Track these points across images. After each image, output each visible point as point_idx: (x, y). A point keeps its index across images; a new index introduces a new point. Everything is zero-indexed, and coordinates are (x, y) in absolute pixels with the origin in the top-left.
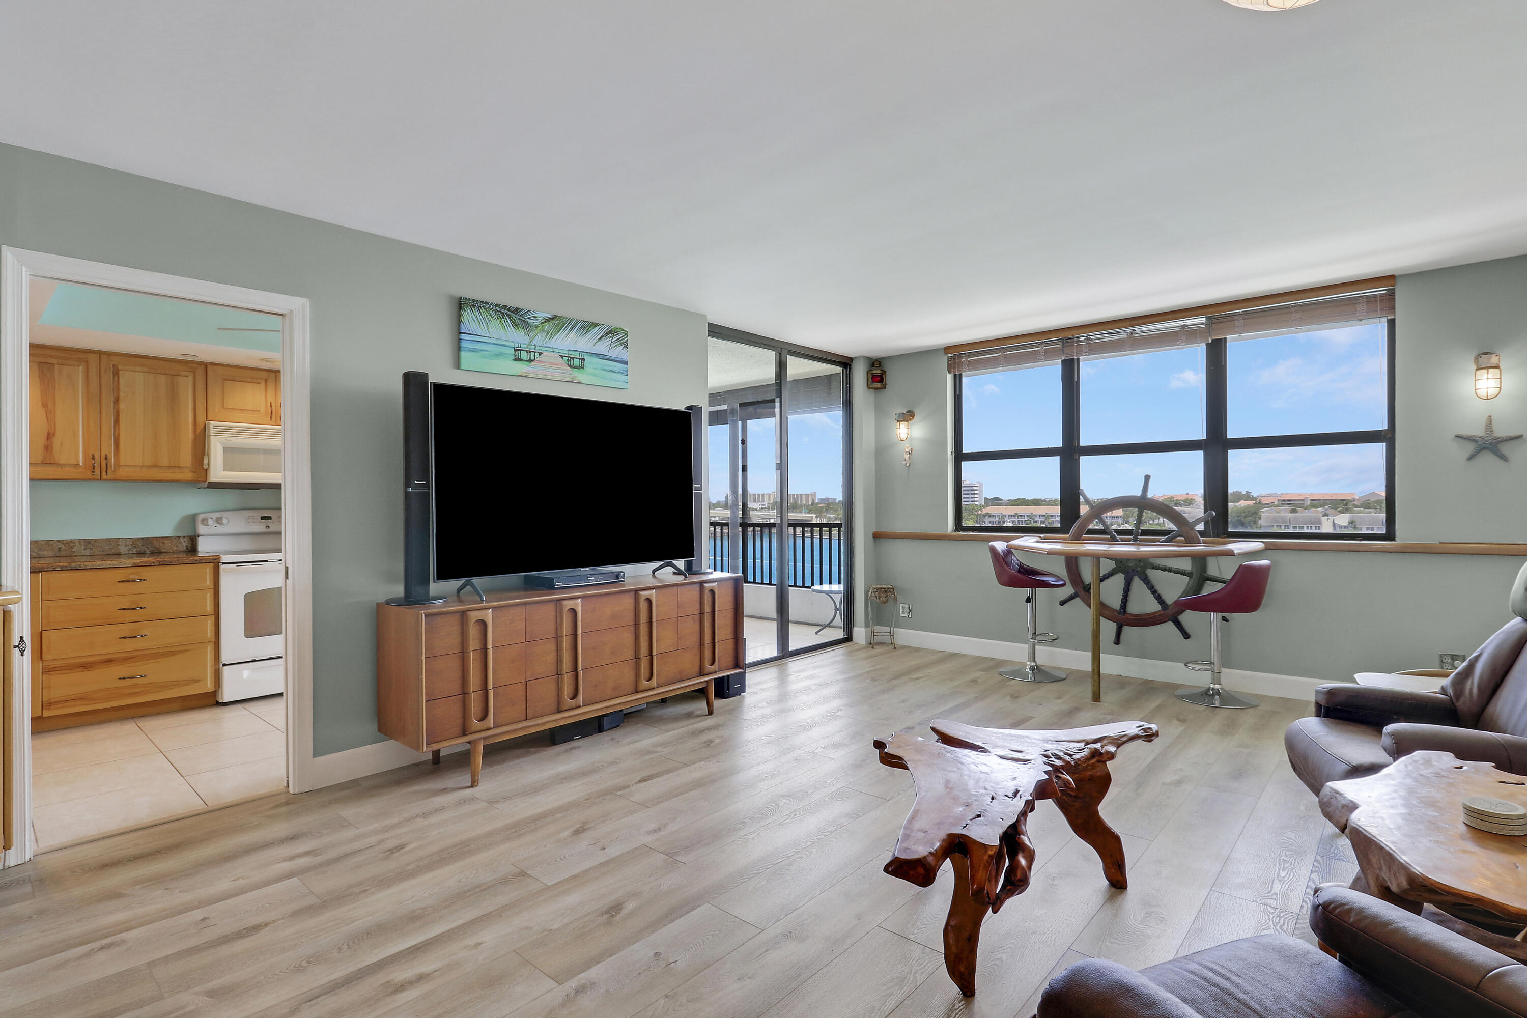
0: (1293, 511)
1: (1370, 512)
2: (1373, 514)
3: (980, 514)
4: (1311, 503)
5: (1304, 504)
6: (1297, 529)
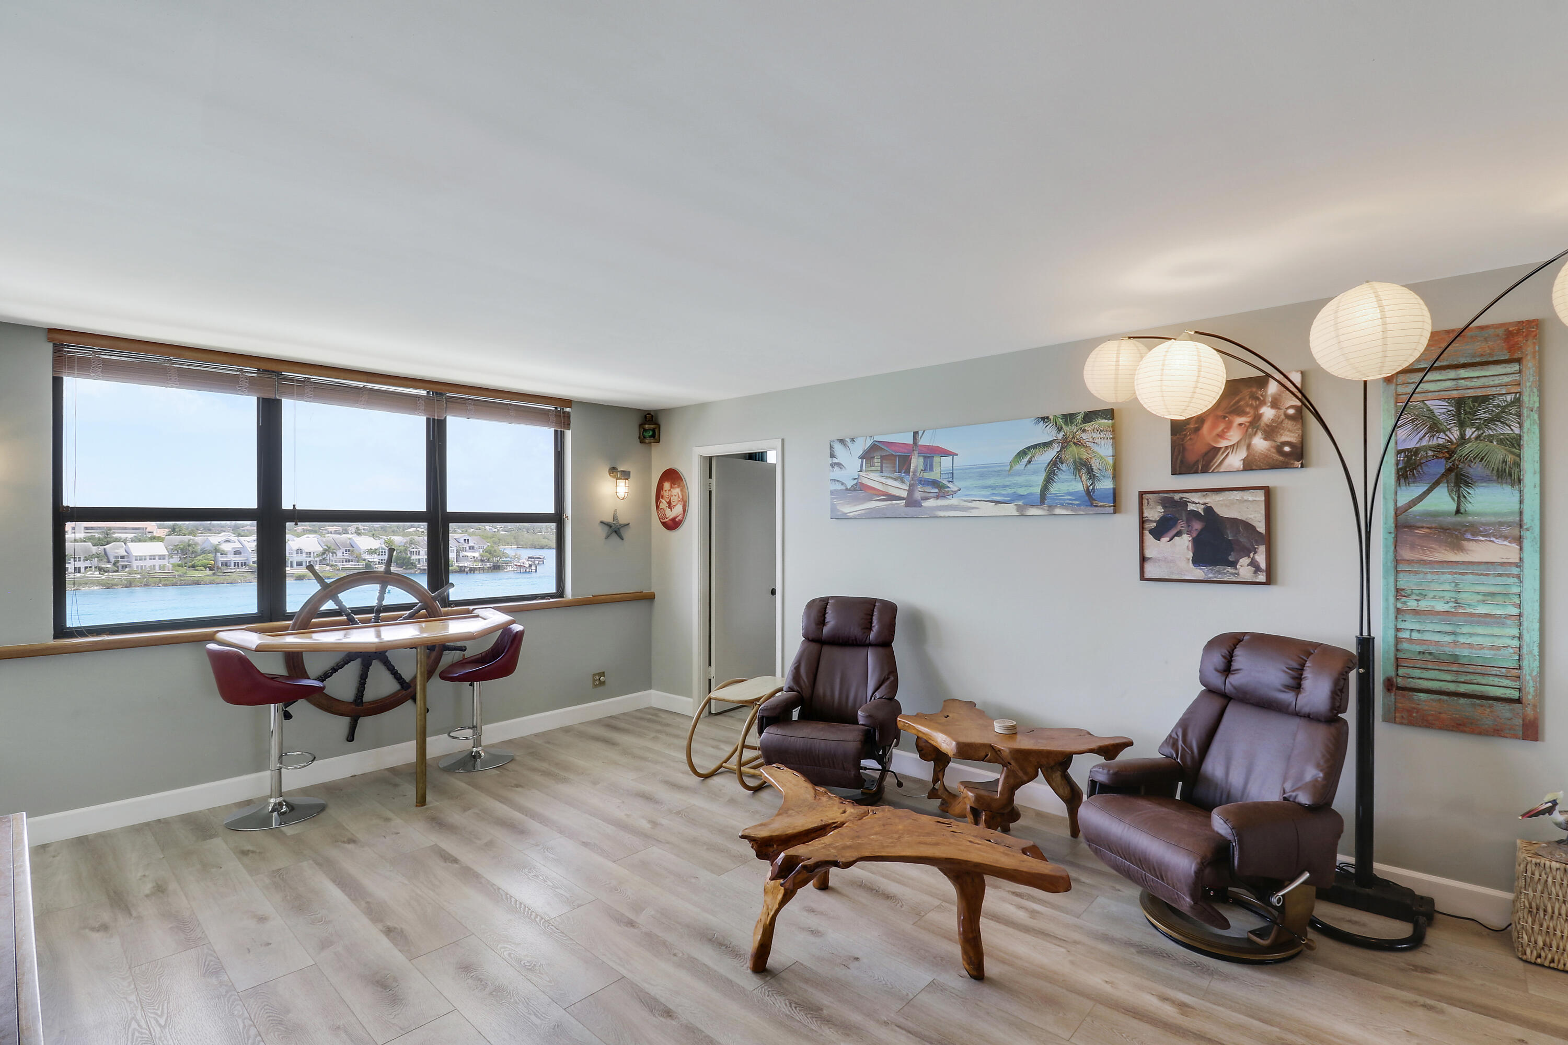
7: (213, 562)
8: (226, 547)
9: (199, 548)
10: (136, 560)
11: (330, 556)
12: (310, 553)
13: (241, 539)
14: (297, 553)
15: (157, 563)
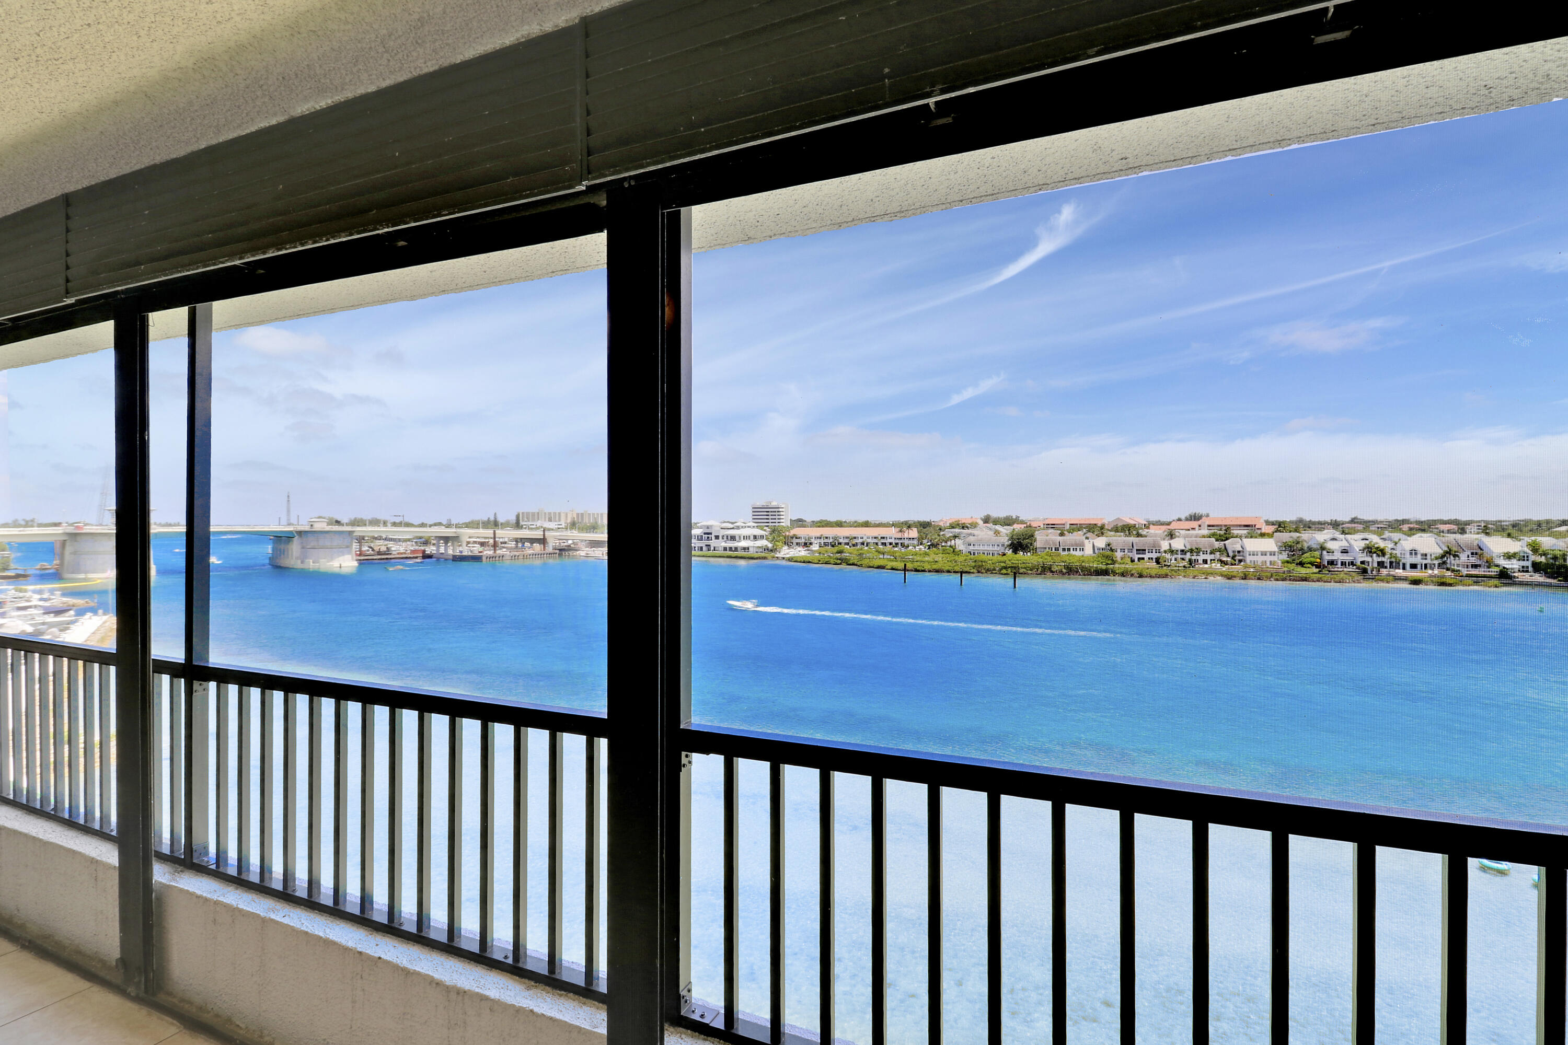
0: (1062, 534)
1: (1120, 536)
2: (1123, 538)
3: (788, 536)
4: (1071, 527)
5: (1065, 528)
6: (1064, 552)
7: (1319, 560)
8: (1331, 545)
9: (1306, 545)
10: (1250, 555)
11: (1451, 560)
12: (1426, 555)
13: (1348, 536)
14: (1411, 554)
15: (1268, 558)
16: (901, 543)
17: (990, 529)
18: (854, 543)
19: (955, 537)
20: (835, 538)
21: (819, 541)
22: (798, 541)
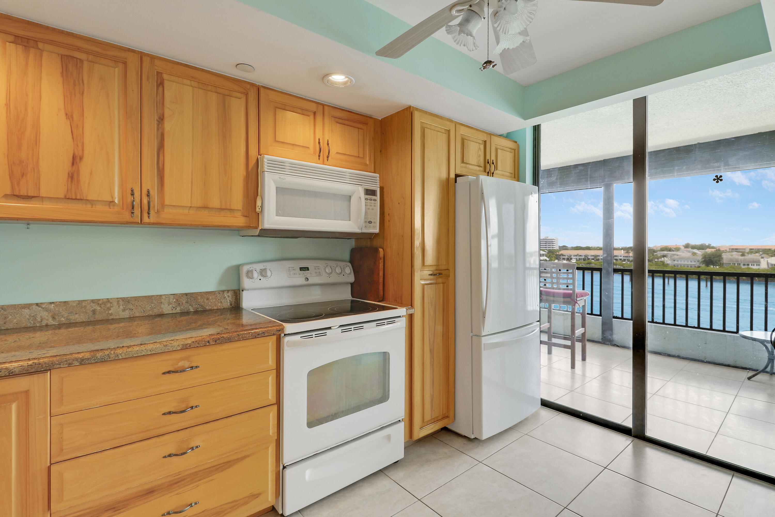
0: (743, 255)
3: (558, 254)
4: (750, 251)
5: (745, 251)
6: (745, 265)
16: (628, 259)
17: (689, 252)
18: (597, 259)
19: (664, 256)
20: (585, 256)
21: (576, 257)
22: (564, 257)
